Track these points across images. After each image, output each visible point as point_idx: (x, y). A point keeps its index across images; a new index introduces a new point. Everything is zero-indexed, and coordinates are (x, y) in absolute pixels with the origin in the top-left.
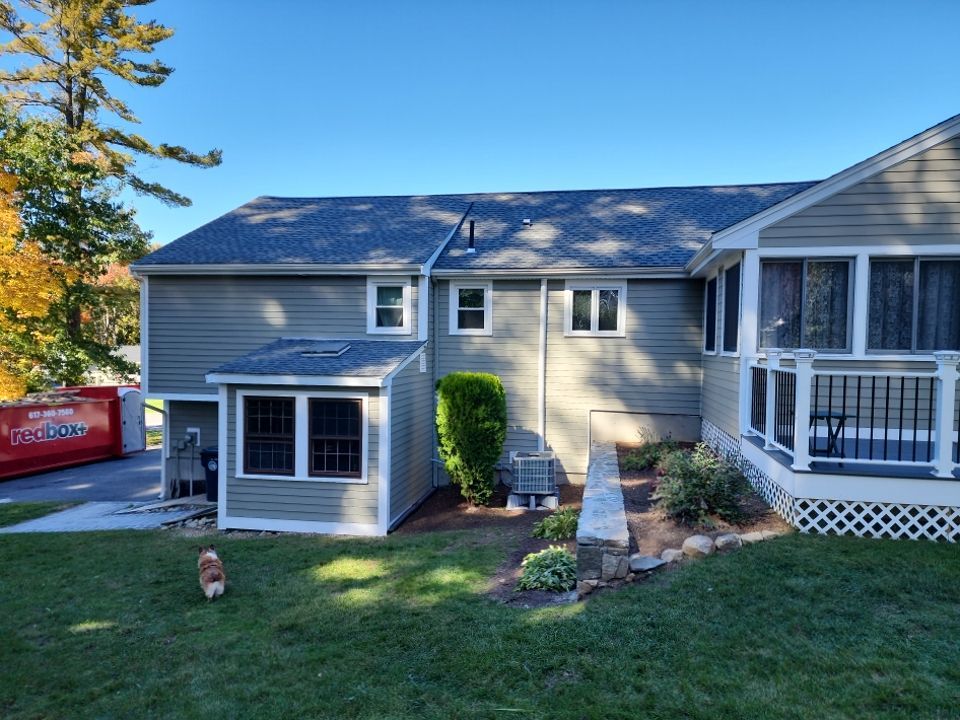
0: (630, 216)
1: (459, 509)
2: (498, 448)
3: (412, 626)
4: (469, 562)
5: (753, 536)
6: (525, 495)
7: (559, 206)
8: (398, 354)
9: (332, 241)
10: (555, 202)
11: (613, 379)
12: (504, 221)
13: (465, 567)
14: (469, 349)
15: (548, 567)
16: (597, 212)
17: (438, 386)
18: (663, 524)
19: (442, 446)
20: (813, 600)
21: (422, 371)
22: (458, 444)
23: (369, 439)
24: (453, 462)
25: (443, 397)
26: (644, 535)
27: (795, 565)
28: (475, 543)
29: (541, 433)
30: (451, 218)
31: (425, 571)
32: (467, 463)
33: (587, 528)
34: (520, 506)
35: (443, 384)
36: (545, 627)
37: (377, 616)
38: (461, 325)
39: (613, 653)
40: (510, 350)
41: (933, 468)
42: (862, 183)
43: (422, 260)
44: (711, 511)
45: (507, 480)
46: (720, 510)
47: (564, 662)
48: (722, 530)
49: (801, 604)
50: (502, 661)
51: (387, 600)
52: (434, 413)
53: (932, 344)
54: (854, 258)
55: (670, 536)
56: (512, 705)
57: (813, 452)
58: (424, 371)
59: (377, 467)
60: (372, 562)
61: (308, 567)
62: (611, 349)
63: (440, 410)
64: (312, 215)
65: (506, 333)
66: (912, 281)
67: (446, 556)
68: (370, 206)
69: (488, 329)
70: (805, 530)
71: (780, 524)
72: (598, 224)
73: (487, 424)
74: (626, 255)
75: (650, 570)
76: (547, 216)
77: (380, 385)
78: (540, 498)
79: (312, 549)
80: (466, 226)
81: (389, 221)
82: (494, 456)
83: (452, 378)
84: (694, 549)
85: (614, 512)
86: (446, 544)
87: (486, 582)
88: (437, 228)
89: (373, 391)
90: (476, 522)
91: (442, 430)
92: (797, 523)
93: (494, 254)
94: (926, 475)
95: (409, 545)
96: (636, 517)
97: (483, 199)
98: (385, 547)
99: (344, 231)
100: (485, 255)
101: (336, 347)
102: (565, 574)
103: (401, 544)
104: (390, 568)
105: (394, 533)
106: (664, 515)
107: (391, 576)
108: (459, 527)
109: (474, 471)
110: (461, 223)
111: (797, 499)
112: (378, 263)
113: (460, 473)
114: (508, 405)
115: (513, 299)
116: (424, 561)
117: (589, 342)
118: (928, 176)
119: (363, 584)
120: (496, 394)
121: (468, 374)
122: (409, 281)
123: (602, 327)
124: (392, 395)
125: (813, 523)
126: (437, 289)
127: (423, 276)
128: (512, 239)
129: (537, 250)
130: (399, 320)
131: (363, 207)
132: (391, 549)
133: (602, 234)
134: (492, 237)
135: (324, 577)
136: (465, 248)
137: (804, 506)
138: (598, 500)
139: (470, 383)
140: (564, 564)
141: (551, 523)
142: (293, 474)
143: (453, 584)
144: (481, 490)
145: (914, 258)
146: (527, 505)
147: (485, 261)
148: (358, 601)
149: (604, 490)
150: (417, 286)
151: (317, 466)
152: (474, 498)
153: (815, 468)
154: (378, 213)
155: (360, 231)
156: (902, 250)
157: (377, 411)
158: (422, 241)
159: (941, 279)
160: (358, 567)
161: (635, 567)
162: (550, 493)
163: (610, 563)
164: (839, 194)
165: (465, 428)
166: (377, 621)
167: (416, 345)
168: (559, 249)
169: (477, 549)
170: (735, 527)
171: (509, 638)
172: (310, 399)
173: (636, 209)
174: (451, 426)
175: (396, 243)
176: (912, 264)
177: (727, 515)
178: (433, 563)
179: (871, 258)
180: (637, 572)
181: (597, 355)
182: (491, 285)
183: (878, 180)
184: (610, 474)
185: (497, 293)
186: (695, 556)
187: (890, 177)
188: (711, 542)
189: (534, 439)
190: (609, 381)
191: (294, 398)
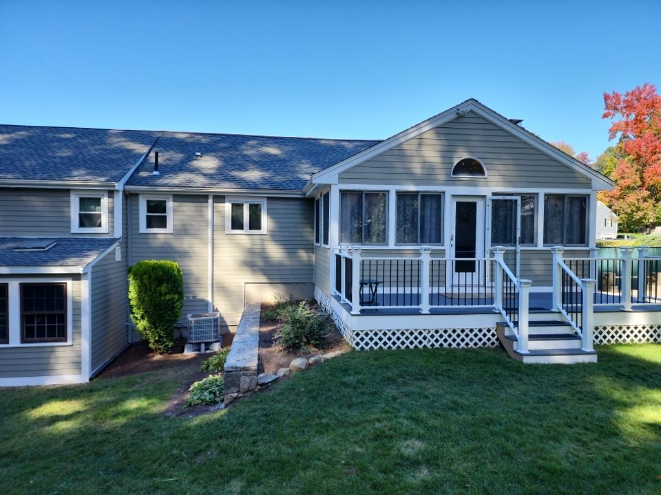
0: (269, 155)
1: (149, 358)
2: (177, 312)
3: (105, 441)
4: (153, 393)
5: (330, 355)
6: (197, 343)
7: (222, 145)
8: (97, 248)
9: (40, 161)
10: (219, 142)
11: (260, 262)
12: (182, 152)
13: (148, 397)
14: (156, 243)
15: (206, 389)
16: (247, 150)
17: (129, 271)
18: (280, 353)
19: (134, 313)
20: (355, 388)
21: (117, 260)
22: (146, 312)
23: (73, 312)
24: (142, 325)
25: (133, 279)
26: (268, 362)
27: (350, 369)
28: (159, 380)
29: (210, 300)
30: (142, 149)
31: (117, 403)
32: (154, 324)
33: (232, 361)
34: (193, 351)
35: (134, 269)
36: (200, 427)
37: (78, 438)
38: (149, 225)
39: (240, 435)
40: (185, 243)
41: (420, 309)
42: (391, 150)
43: (117, 179)
44: (308, 343)
45: (185, 333)
46: (313, 342)
47: (209, 446)
48: (313, 353)
49: (349, 391)
50: (167, 452)
51: (86, 426)
52: (127, 291)
53: (428, 240)
54: (388, 191)
55: (283, 360)
56: (171, 477)
57: (362, 303)
58: (120, 259)
59: (80, 333)
60: (75, 402)
61: (22, 411)
62: (258, 242)
63: (131, 288)
64: (23, 140)
65: (183, 231)
66: (417, 205)
67: (134, 391)
68: (73, 135)
69: (170, 228)
70: (358, 348)
71: (346, 347)
72: (248, 159)
73: (168, 297)
74: (265, 181)
75: (270, 382)
76: (214, 151)
77: (81, 272)
78: (208, 345)
79: (25, 397)
80: (152, 154)
81: (90, 148)
82: (174, 318)
83: (140, 265)
84: (296, 367)
85: (251, 349)
86: (136, 383)
87: (163, 405)
88: (130, 155)
89: (76, 277)
90: (161, 365)
91: (133, 303)
92: (354, 345)
93: (174, 176)
94: (417, 313)
95: (107, 387)
96: (264, 351)
97: (166, 136)
98: (86, 390)
99: (50, 154)
100: (166, 176)
101: (44, 244)
102: (218, 393)
103: (100, 387)
104: (90, 404)
105: (95, 380)
106: (281, 348)
107: (90, 410)
108: (147, 370)
109: (158, 330)
110: (149, 152)
111: (354, 331)
112: (79, 180)
113: (148, 332)
114: (184, 281)
115: (188, 208)
116: (117, 397)
117: (243, 237)
118: (424, 148)
119: (67, 418)
120: (175, 275)
121: (153, 261)
122: (106, 194)
123: (251, 228)
124: (92, 279)
125: (362, 344)
126: (129, 201)
127: (118, 191)
128: (187, 166)
129: (205, 175)
130: (98, 222)
131: (68, 136)
132: (91, 391)
133: (251, 166)
134: (172, 164)
135: (35, 417)
136: (152, 171)
137: (358, 335)
138: (243, 342)
139: (155, 268)
140: (218, 386)
141: (214, 360)
142: (8, 343)
143: (138, 409)
144: (165, 342)
145: (418, 192)
146: (199, 350)
147: (166, 181)
148: (63, 430)
149: (248, 335)
150: (113, 197)
151: (28, 334)
152: (159, 349)
153: (363, 313)
154: (80, 141)
155: (64, 155)
156: (412, 188)
157: (79, 291)
158: (117, 165)
159: (431, 205)
160: (64, 407)
161: (260, 382)
162: (215, 340)
163: (245, 382)
164: (380, 155)
165: (151, 300)
166: (77, 441)
167: (112, 241)
168: (221, 175)
169: (159, 384)
170: (321, 351)
171: (174, 437)
172: (21, 284)
173: (273, 151)
174: (141, 299)
175: (95, 165)
176: (417, 196)
177: (317, 344)
178: (126, 396)
179: (397, 192)
180: (262, 385)
181: (248, 246)
182: (171, 198)
183: (399, 148)
184: (253, 324)
185: (176, 204)
186: (297, 371)
187: (405, 147)
188: (306, 361)
189: (205, 304)
190: (257, 263)
191: (8, 284)
